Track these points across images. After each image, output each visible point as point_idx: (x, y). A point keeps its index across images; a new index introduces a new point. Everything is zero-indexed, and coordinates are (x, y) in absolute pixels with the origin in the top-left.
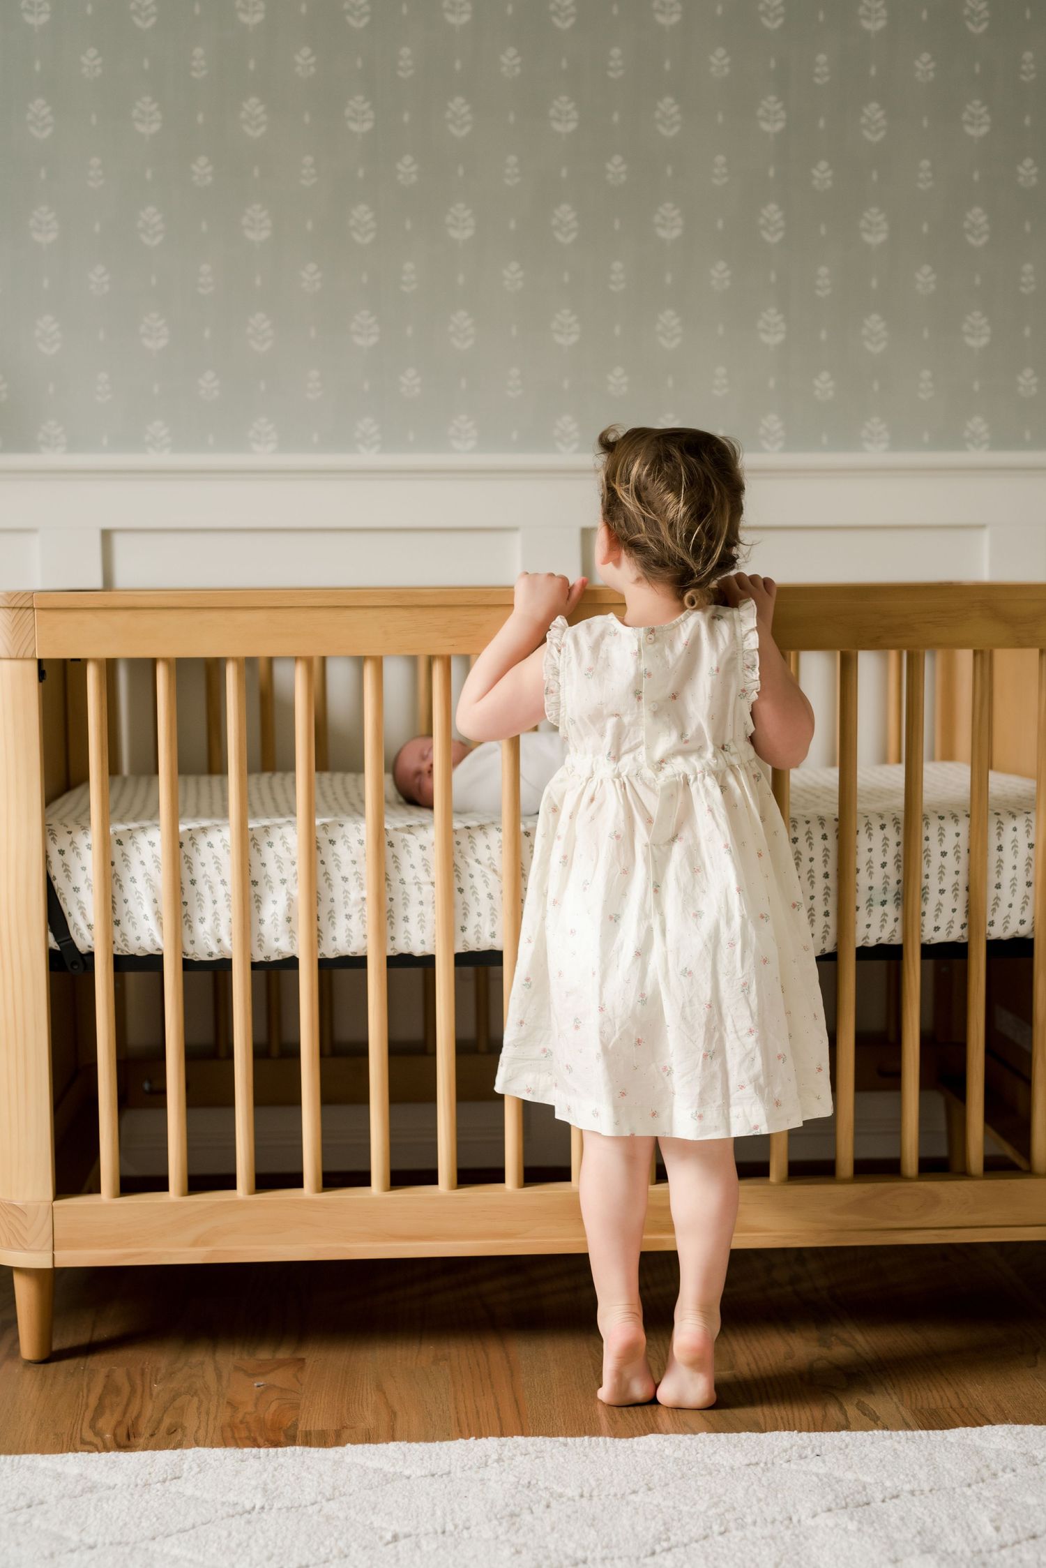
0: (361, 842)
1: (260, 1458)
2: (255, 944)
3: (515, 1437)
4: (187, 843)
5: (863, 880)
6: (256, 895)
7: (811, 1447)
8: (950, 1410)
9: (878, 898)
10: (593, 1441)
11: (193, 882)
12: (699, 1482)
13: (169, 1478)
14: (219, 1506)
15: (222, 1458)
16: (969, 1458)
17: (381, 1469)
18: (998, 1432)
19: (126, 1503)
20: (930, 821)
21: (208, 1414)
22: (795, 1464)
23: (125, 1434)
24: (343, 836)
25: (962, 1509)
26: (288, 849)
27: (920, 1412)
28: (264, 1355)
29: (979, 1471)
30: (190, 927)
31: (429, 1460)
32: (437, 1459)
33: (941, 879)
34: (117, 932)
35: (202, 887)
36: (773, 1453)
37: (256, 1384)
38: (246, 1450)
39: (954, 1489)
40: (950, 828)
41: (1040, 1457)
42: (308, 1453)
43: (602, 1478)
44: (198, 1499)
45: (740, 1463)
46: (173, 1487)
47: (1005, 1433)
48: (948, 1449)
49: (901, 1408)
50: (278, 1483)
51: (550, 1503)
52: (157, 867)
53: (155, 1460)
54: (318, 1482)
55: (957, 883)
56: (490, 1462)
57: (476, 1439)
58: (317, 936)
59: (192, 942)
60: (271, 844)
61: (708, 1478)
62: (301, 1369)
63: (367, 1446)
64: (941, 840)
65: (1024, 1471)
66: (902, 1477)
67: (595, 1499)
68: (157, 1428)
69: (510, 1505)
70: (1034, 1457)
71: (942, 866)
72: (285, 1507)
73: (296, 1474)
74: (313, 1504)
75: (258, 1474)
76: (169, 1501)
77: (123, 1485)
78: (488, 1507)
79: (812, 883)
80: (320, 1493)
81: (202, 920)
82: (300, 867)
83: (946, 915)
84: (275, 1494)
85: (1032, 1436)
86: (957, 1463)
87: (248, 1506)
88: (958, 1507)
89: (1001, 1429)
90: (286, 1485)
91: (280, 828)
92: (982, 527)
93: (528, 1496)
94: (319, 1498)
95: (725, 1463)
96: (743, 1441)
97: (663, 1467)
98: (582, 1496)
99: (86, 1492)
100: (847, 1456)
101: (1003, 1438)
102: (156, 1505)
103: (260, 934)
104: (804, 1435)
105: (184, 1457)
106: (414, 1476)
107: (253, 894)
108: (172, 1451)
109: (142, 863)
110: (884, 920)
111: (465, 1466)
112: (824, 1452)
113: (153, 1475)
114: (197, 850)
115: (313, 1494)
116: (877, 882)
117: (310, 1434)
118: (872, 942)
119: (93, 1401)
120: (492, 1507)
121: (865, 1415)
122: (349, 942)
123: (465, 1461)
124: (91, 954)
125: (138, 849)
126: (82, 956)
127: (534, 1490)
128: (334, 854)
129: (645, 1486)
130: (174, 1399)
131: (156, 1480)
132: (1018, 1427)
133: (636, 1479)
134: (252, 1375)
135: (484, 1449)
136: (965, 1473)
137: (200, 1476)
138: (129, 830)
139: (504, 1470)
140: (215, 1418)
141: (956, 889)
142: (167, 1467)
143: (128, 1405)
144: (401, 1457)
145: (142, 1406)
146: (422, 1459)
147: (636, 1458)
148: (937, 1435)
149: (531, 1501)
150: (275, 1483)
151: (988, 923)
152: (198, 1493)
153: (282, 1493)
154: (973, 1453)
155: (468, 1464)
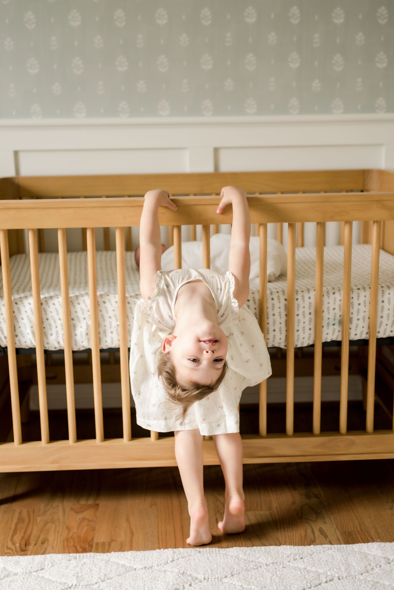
0: (116, 302)
1: (76, 558)
2: (74, 344)
3: (179, 548)
4: (44, 304)
5: (325, 315)
6: (73, 324)
7: (299, 554)
8: (356, 532)
9: (332, 322)
10: (211, 550)
11: (47, 319)
12: (252, 573)
13: (39, 569)
14: (58, 585)
15: (61, 559)
16: (362, 560)
17: (125, 565)
18: (375, 546)
19: (21, 583)
20: (354, 290)
21: (58, 533)
22: (292, 563)
23: (24, 544)
24: (109, 300)
25: (358, 587)
26: (86, 306)
27: (344, 533)
28: (83, 502)
29: (366, 567)
30: (47, 337)
31: (144, 560)
32: (147, 560)
33: (358, 314)
34: (17, 339)
35: (51, 321)
36: (283, 558)
37: (78, 518)
38: (71, 555)
39: (355, 576)
40: (362, 293)
41: (391, 559)
42: (96, 556)
43: (213, 570)
44: (50, 580)
45: (270, 562)
46: (41, 574)
47: (377, 547)
48: (354, 555)
49: (337, 531)
50: (83, 573)
51: (191, 583)
52: (32, 313)
53: (34, 560)
54: (99, 572)
55: (364, 316)
56: (169, 562)
57: (164, 550)
58: (99, 340)
59: (48, 343)
60: (79, 304)
61: (256, 571)
62: (97, 509)
63: (120, 553)
64: (358, 299)
65: (385, 566)
66: (335, 570)
67: (210, 580)
68: (37, 541)
69: (175, 584)
70: (389, 559)
71: (359, 309)
72: (85, 585)
73: (90, 568)
74: (96, 583)
75: (75, 568)
76: (38, 582)
77: (21, 573)
78: (166, 585)
79: (304, 317)
80: (99, 578)
81: (51, 335)
82: (91, 313)
83: (360, 329)
84: (81, 579)
85: (388, 548)
86: (357, 563)
87: (70, 585)
88: (356, 586)
89: (376, 545)
90: (86, 574)
91: (83, 297)
92: (381, 145)
93: (183, 579)
94: (99, 580)
95: (264, 562)
96: (271, 551)
97: (239, 565)
98: (205, 579)
99: (6, 577)
100: (313, 559)
101: (376, 550)
102: (33, 584)
103: (76, 340)
104: (296, 547)
105: (46, 559)
106: (138, 568)
107: (72, 324)
108: (41, 555)
109: (26, 312)
110: (334, 331)
111: (159, 563)
112: (304, 557)
113: (33, 568)
114: (49, 306)
115: (96, 579)
116: (331, 316)
117: (99, 544)
118: (329, 340)
119: (13, 527)
120: (168, 586)
121: (322, 534)
122: (112, 343)
123: (159, 561)
124: (6, 348)
125: (24, 306)
126: (3, 348)
127: (185, 576)
128: (105, 307)
129: (231, 574)
130: (45, 525)
131: (34, 570)
132: (383, 544)
133: (227, 570)
134: (77, 512)
135: (167, 555)
136: (361, 568)
137: (52, 568)
138: (20, 298)
139: (174, 566)
140: (61, 536)
141: (364, 318)
142: (39, 564)
143: (27, 528)
144: (133, 559)
145: (32, 529)
146: (141, 560)
147: (228, 560)
148: (350, 547)
149: (184, 582)
150: (82, 572)
151: (377, 332)
152: (50, 578)
153: (84, 578)
154: (364, 557)
155: (160, 562)
